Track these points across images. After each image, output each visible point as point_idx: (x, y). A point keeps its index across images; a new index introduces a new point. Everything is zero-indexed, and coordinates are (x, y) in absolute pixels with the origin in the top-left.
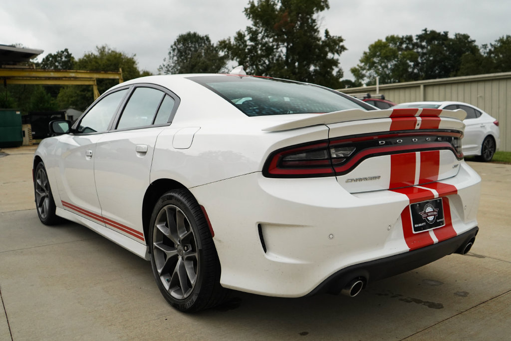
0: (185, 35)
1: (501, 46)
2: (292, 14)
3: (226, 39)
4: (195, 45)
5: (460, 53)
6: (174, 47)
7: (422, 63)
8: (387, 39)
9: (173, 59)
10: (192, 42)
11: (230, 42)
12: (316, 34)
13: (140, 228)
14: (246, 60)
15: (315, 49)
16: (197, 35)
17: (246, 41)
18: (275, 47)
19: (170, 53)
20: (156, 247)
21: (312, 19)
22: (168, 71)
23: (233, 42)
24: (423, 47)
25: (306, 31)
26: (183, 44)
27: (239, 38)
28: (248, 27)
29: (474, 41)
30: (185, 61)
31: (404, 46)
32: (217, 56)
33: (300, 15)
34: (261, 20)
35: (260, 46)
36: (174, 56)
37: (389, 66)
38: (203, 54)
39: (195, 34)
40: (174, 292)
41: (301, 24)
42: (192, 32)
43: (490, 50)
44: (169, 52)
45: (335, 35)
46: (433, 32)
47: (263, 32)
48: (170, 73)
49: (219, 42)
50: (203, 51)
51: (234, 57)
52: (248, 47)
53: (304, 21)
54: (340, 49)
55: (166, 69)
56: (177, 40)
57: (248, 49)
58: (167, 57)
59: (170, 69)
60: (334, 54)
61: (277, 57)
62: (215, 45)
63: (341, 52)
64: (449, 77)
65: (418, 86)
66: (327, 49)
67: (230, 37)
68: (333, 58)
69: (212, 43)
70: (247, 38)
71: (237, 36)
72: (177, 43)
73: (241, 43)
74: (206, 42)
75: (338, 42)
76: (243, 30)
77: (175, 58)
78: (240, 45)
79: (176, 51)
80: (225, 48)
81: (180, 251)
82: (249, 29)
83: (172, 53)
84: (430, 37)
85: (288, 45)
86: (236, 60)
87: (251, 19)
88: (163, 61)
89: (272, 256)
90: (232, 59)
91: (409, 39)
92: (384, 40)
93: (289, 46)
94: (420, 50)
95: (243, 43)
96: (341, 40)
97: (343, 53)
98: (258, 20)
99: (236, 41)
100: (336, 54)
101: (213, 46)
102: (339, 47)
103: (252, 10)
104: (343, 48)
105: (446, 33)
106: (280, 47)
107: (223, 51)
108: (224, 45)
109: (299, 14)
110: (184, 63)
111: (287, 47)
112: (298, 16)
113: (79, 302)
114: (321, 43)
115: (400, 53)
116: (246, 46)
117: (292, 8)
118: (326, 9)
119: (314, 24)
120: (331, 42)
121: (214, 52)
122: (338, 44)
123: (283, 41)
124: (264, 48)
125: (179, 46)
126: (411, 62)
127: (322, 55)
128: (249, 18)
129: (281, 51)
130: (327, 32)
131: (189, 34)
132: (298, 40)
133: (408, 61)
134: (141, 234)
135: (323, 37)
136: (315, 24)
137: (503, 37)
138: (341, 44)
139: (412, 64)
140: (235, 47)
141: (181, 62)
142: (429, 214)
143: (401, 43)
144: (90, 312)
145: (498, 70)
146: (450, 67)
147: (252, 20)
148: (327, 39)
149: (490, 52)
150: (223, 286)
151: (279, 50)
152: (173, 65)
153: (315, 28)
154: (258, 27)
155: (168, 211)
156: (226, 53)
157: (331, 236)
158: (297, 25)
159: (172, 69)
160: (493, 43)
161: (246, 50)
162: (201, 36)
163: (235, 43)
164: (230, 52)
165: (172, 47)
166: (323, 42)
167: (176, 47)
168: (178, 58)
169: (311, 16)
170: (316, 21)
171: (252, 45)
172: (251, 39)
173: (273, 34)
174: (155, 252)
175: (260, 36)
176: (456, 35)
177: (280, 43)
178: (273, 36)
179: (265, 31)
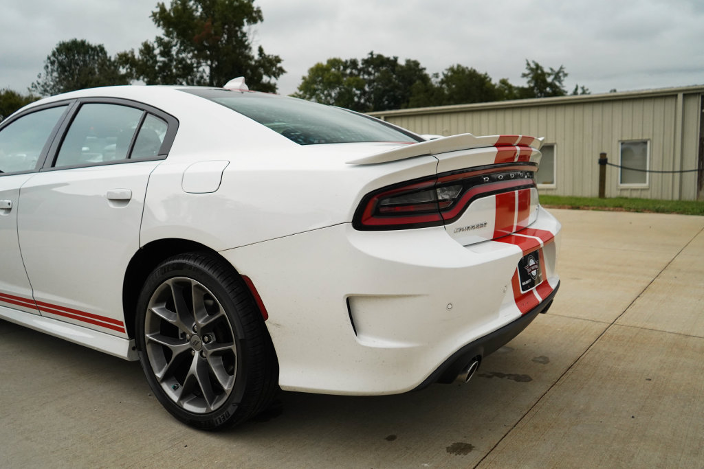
0: (68, 43)
1: (451, 76)
2: (215, 24)
3: (128, 52)
4: (85, 57)
5: (411, 82)
6: (52, 58)
7: (370, 93)
8: (328, 62)
9: (51, 75)
10: (79, 53)
11: (133, 56)
12: (247, 51)
13: (118, 314)
14: (157, 81)
15: (246, 70)
16: (86, 43)
17: (155, 56)
18: (195, 65)
19: (47, 67)
20: (150, 341)
21: (242, 32)
22: (46, 91)
23: (137, 55)
24: (369, 74)
25: (234, 47)
26: (66, 56)
27: (145, 52)
28: (157, 38)
29: (425, 69)
30: (70, 79)
31: (348, 71)
32: (117, 74)
33: (226, 27)
34: (175, 28)
35: (175, 63)
36: (53, 71)
37: (333, 95)
38: (96, 70)
39: (83, 43)
40: (189, 403)
41: (228, 37)
42: (79, 39)
43: (442, 80)
44: (45, 65)
45: (271, 54)
46: (380, 57)
47: (178, 45)
48: (49, 95)
49: (118, 54)
50: (96, 65)
51: (140, 76)
52: (159, 64)
53: (232, 34)
54: (277, 71)
55: (42, 89)
56: (57, 49)
57: (159, 67)
58: (43, 72)
59: (48, 89)
60: (270, 77)
61: (198, 79)
62: (113, 59)
63: (279, 75)
64: (399, 108)
66: (262, 71)
67: (133, 49)
68: (269, 82)
69: (108, 55)
70: (157, 51)
71: (143, 48)
72: (57, 53)
73: (148, 58)
74: (100, 54)
75: (274, 62)
76: (152, 41)
77: (55, 74)
78: (148, 61)
79: (56, 65)
80: (127, 64)
81: (195, 343)
82: (159, 40)
83: (50, 67)
84: (377, 62)
85: (212, 64)
86: (143, 80)
87: (161, 27)
88: (37, 77)
89: (367, 341)
90: (138, 79)
91: (354, 63)
92: (325, 63)
93: (214, 65)
94: (366, 77)
95: (152, 58)
96: (278, 60)
97: (281, 76)
98: (171, 29)
99: (142, 56)
100: (273, 78)
101: (110, 60)
102: (276, 68)
103: (163, 15)
104: (281, 71)
105: (396, 59)
106: (201, 66)
107: (124, 67)
108: (125, 59)
109: (225, 24)
110: (69, 81)
111: (211, 66)
112: (223, 28)
113: (27, 439)
114: (253, 63)
115: (345, 79)
116: (156, 62)
117: (215, 17)
118: (259, 22)
119: (244, 39)
120: (266, 63)
121: (112, 68)
122: (275, 66)
123: (206, 58)
124: (180, 66)
125: (60, 58)
126: (357, 89)
127: (256, 78)
128: (159, 26)
129: (204, 70)
130: (261, 50)
131: (74, 42)
132: (225, 58)
133: (354, 89)
134: (121, 323)
135: (257, 57)
136: (246, 38)
137: (454, 66)
138: (279, 65)
139: (358, 92)
140: (140, 63)
141: (64, 79)
142: (533, 268)
143: (346, 67)
144: (53, 452)
145: (452, 102)
146: (400, 97)
147: (163, 29)
148: (261, 58)
149: (442, 82)
150: (283, 389)
151: (201, 69)
152: (52, 83)
153: (246, 43)
154: (172, 38)
155: (174, 286)
156: (129, 70)
157: (450, 307)
158: (222, 39)
159: (51, 89)
160: (446, 72)
161: (157, 68)
162: (93, 46)
163: (140, 58)
164: (134, 69)
165: (49, 58)
166: (256, 62)
167: (55, 59)
168: (59, 74)
169: (240, 28)
170: (247, 35)
171: (164, 62)
172: (162, 54)
173: (193, 48)
174: (149, 348)
175: (174, 51)
177: (202, 61)
178: (192, 51)
179: (181, 44)
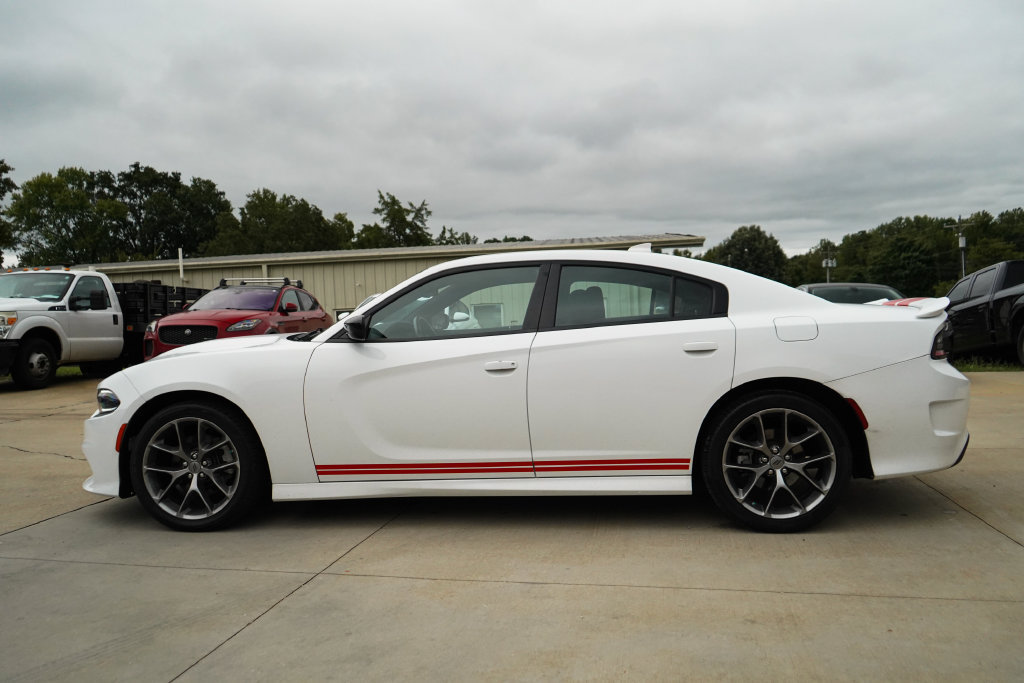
8: (61, 173)
29: (223, 193)
31: (97, 190)
46: (149, 171)
65: (257, 267)
84: (143, 178)
91: (105, 178)
92: (55, 175)
94: (127, 200)
105: (177, 176)
115: (90, 201)
134: (687, 461)
137: (259, 192)
143: (91, 185)
176: (194, 180)
